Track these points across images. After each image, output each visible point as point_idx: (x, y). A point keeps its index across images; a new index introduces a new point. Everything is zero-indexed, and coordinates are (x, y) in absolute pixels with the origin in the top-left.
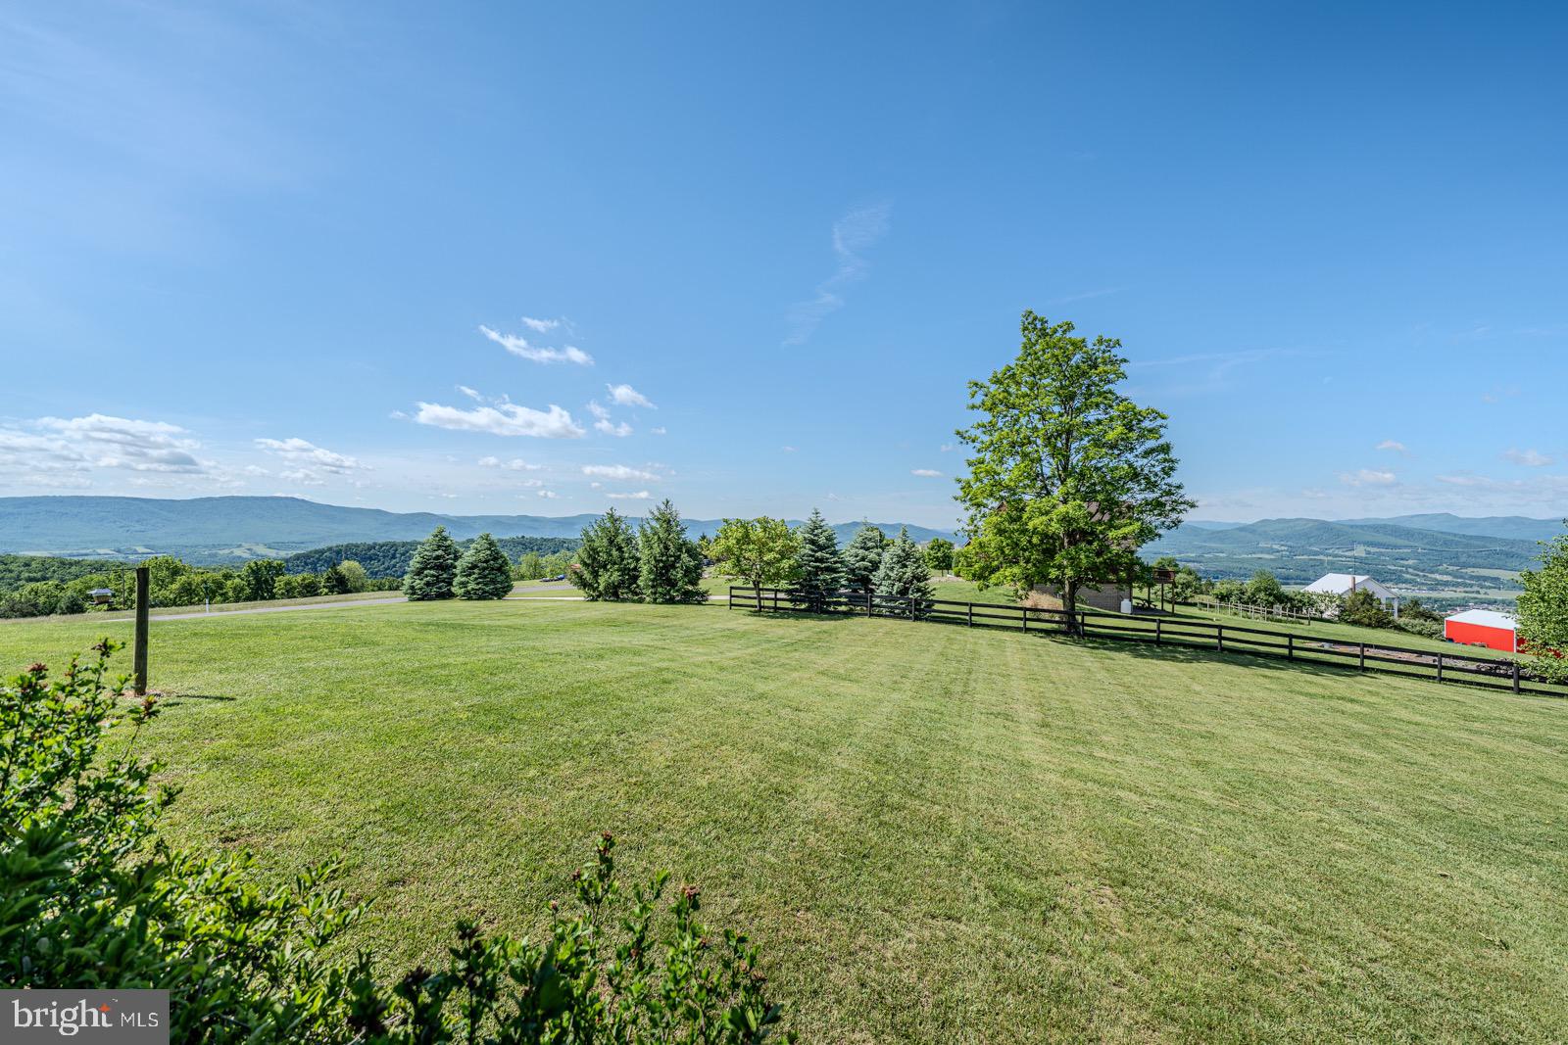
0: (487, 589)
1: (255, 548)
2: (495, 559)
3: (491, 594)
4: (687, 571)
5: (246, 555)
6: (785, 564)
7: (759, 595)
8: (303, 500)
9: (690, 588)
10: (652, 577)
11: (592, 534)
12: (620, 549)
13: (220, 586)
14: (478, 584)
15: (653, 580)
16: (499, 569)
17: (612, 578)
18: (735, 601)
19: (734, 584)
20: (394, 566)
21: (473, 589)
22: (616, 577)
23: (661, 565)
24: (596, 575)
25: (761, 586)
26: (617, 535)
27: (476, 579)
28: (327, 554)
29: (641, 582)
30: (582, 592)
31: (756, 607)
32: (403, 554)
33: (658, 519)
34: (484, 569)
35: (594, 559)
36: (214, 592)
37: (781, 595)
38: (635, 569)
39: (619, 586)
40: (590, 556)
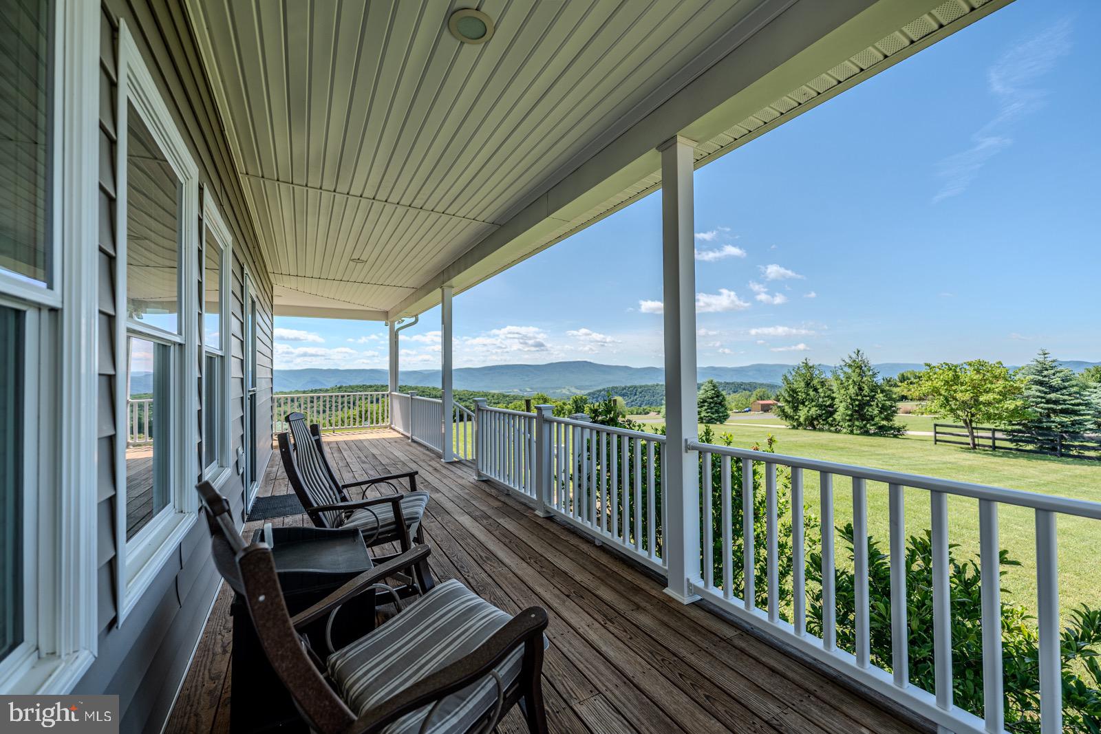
0: (714, 416)
1: (571, 389)
2: (718, 396)
3: (717, 420)
4: (883, 409)
5: (567, 393)
6: (1010, 405)
7: (972, 433)
8: (590, 363)
9: (884, 423)
10: (850, 412)
11: (790, 378)
12: (816, 390)
13: (563, 409)
14: (708, 413)
15: (851, 415)
16: (720, 404)
17: (811, 412)
18: (939, 437)
19: (941, 422)
20: (636, 400)
21: (704, 416)
22: (814, 411)
23: (857, 403)
24: (796, 409)
25: (974, 425)
26: (812, 379)
27: (706, 410)
28: (603, 392)
29: (837, 416)
30: (784, 422)
31: (969, 444)
32: (641, 393)
33: (850, 366)
34: (710, 403)
35: (793, 397)
36: (560, 412)
37: (998, 435)
38: (831, 406)
39: (816, 419)
40: (790, 395)
